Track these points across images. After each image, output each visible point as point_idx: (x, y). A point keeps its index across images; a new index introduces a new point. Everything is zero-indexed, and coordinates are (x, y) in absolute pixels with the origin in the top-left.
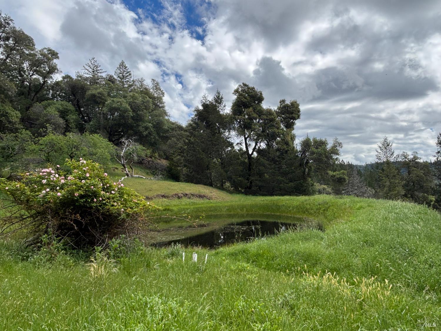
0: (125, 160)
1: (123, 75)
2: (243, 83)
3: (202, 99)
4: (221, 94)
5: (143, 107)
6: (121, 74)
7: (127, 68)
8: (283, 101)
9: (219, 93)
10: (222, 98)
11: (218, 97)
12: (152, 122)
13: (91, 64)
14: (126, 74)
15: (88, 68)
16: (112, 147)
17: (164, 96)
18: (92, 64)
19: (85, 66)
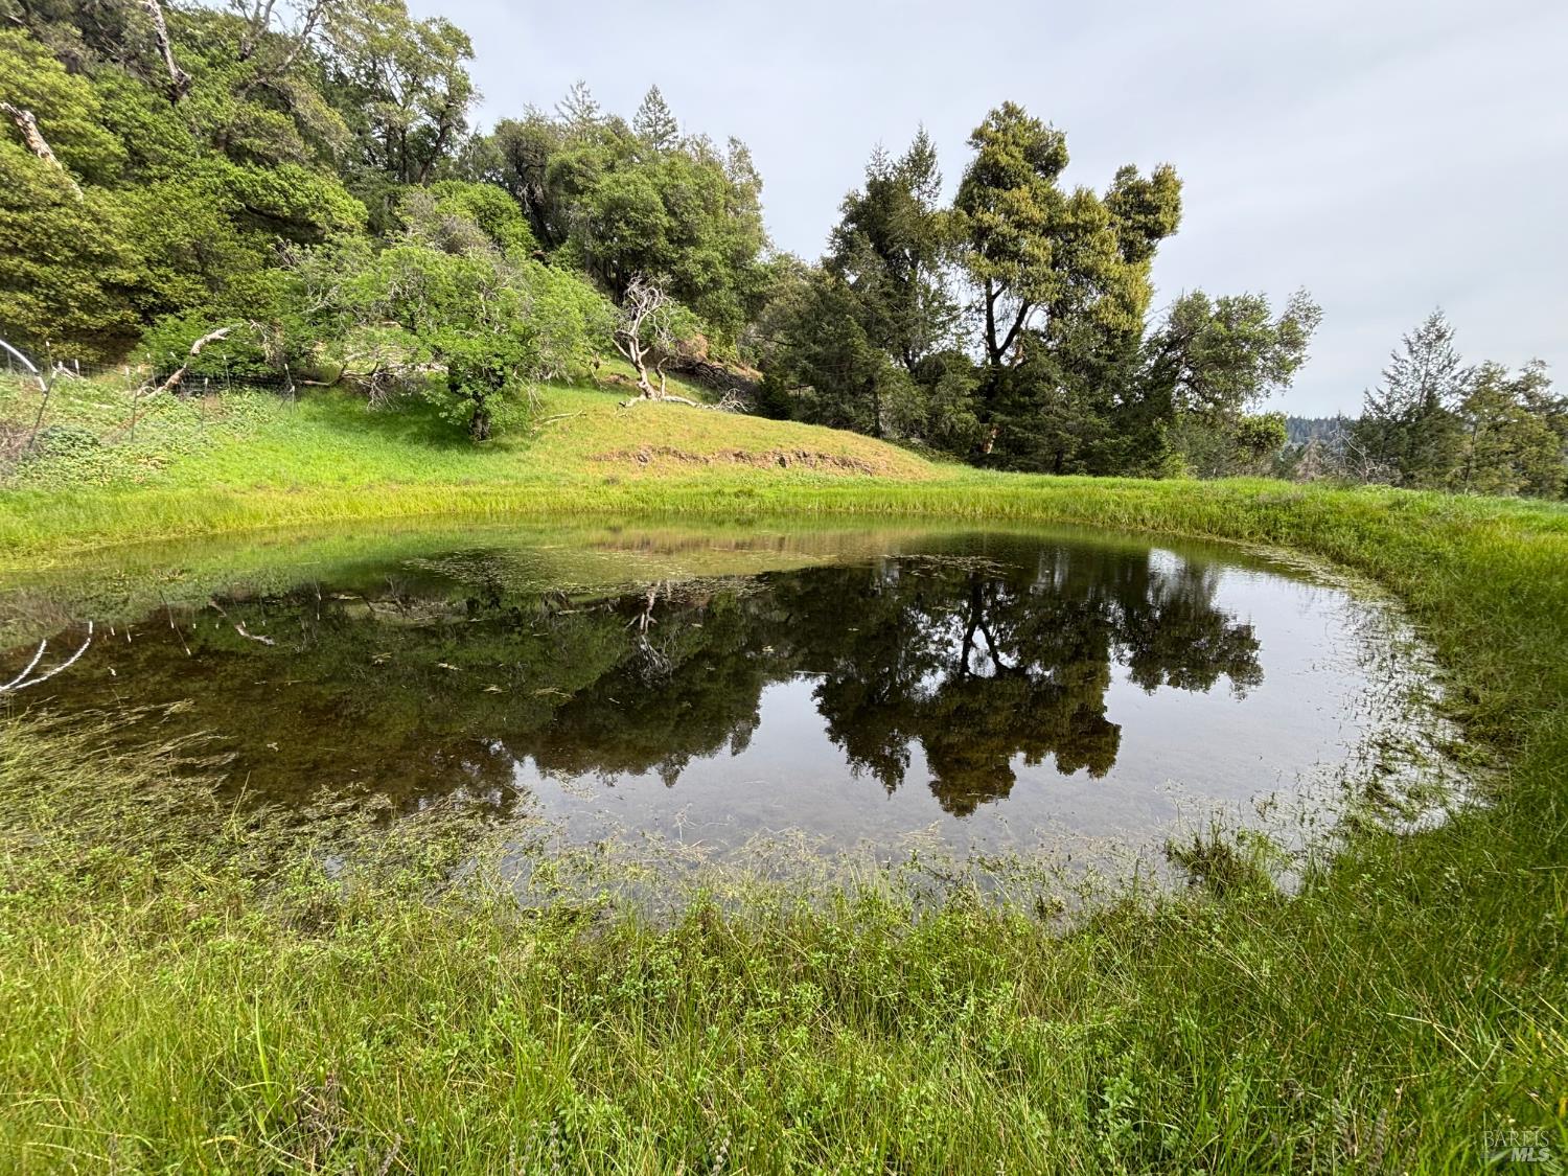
0: (641, 350)
1: (655, 131)
2: (1006, 105)
3: (871, 162)
4: (930, 142)
5: (697, 203)
6: (650, 126)
7: (666, 110)
8: (1129, 171)
9: (923, 141)
10: (932, 155)
11: (920, 152)
12: (721, 248)
13: (575, 103)
14: (664, 126)
15: (567, 112)
16: (605, 309)
17: (760, 191)
18: (578, 100)
19: (561, 106)
